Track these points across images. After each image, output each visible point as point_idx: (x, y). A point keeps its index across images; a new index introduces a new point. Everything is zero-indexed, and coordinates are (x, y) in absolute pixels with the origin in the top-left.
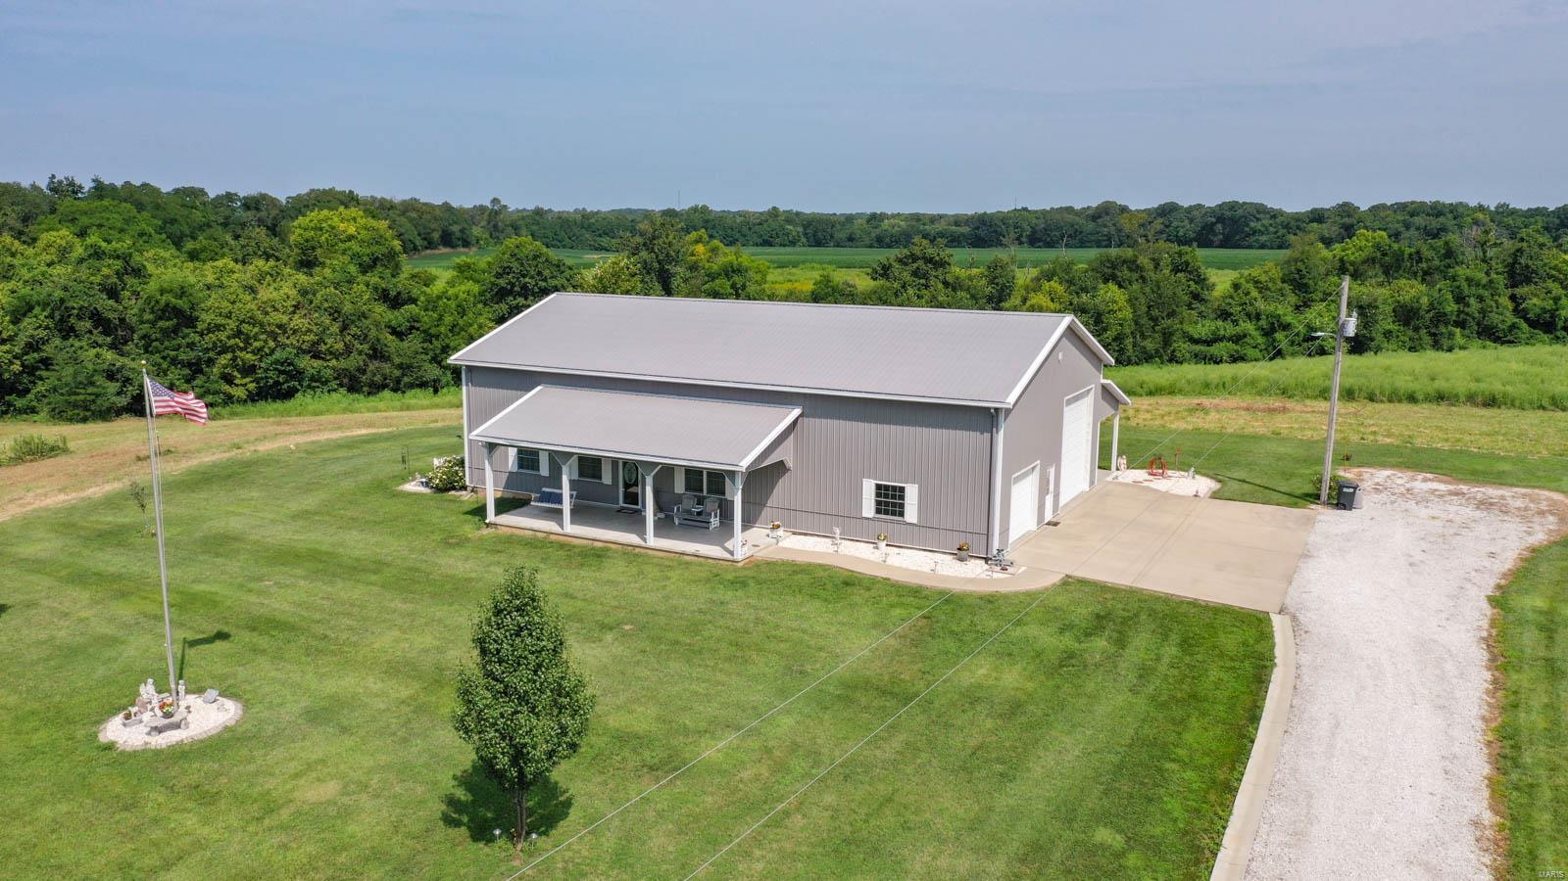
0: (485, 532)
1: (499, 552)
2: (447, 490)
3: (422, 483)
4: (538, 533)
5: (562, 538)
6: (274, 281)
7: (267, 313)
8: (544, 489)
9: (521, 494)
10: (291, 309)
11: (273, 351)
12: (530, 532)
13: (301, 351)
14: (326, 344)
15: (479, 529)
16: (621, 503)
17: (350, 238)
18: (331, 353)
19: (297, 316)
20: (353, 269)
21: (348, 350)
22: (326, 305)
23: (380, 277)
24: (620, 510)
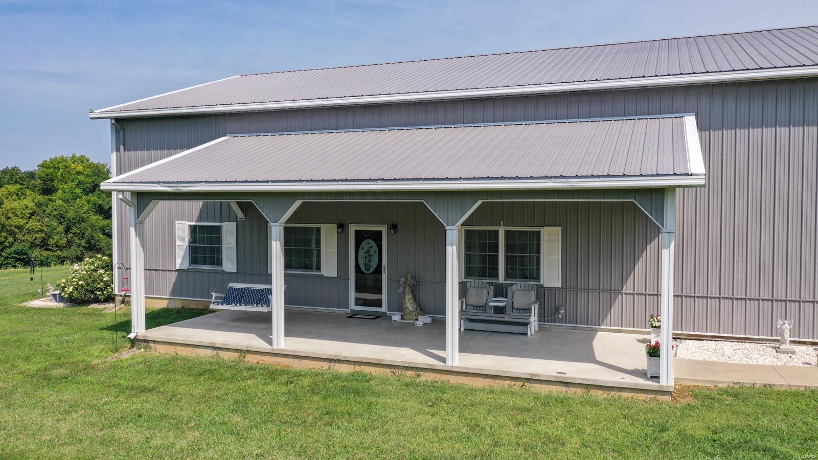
0: (127, 354)
1: (144, 390)
2: (84, 302)
3: (54, 296)
4: (223, 354)
5: (268, 360)
6: (19, 199)
7: (9, 218)
8: (231, 285)
9: (194, 301)
10: (28, 216)
11: (11, 245)
12: (209, 353)
13: (33, 245)
14: (53, 240)
15: (116, 350)
16: (353, 306)
17: (79, 173)
18: (57, 246)
19: (31, 221)
20: (78, 191)
21: (69, 243)
22: (55, 213)
23: (98, 198)
24: (353, 315)
